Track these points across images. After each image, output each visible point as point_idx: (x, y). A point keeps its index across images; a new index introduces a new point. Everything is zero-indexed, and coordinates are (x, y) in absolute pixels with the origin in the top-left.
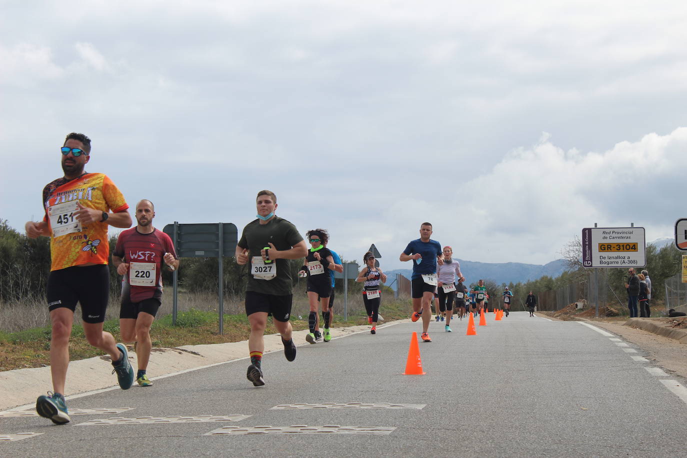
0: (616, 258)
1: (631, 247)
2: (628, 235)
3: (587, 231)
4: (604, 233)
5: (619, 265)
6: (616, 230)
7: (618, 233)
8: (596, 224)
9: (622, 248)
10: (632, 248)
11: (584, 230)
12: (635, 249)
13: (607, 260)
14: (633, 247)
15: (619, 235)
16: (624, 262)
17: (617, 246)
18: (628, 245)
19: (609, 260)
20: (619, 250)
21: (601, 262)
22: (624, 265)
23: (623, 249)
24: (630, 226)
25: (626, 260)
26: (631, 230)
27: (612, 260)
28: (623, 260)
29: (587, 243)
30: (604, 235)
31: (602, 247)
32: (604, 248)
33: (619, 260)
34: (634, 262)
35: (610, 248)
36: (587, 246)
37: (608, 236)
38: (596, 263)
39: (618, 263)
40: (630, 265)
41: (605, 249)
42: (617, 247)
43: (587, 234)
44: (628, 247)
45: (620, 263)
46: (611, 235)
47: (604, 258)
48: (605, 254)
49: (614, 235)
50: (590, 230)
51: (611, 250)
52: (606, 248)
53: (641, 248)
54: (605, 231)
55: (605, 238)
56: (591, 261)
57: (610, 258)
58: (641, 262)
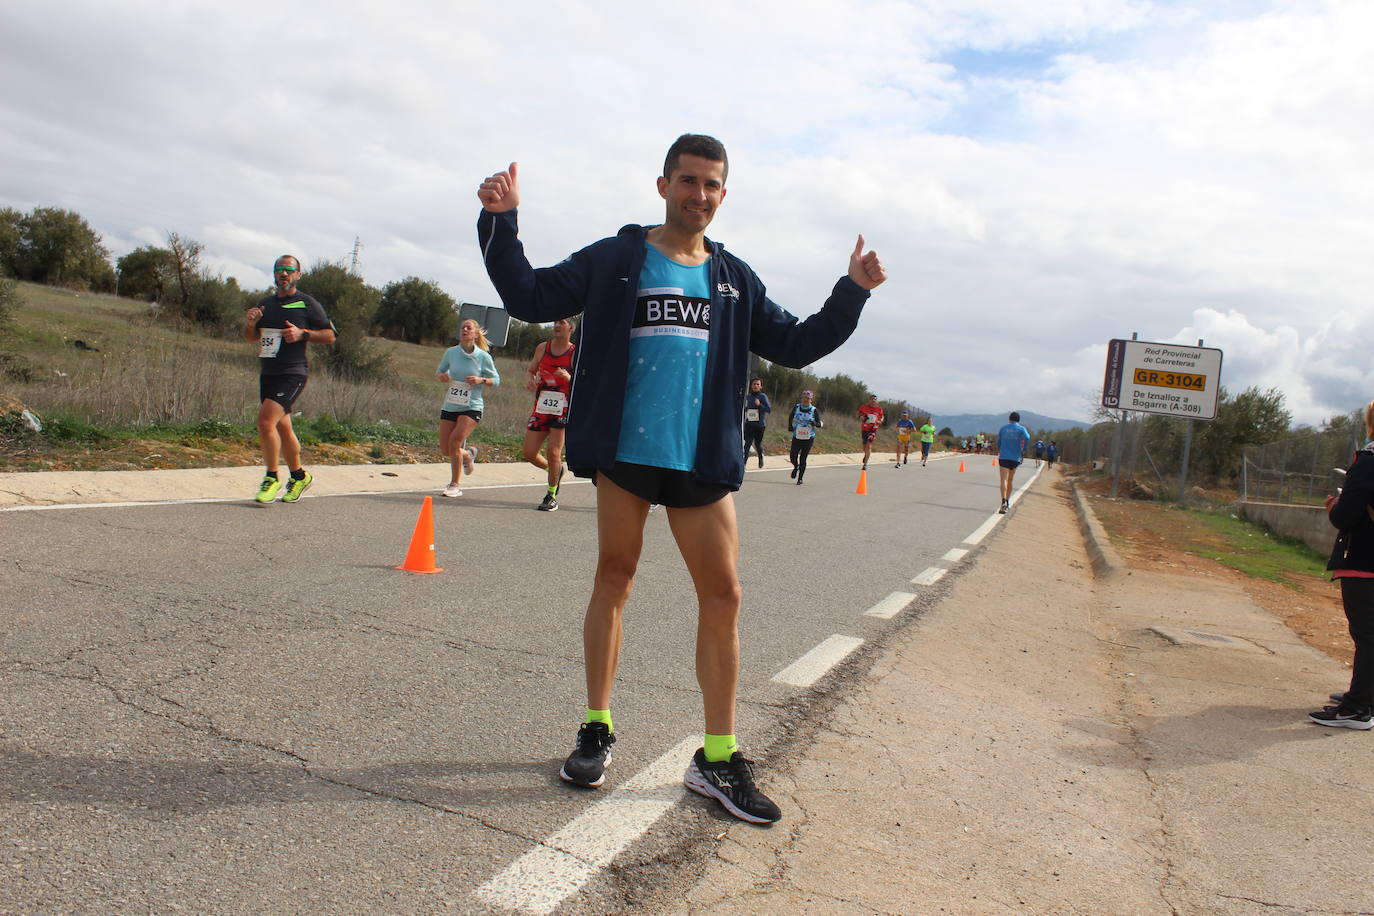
0: (1163, 398)
1: (1194, 381)
2: (1191, 360)
3: (1117, 345)
4: (1148, 350)
5: (1167, 411)
6: (1170, 349)
7: (1173, 354)
8: (1135, 335)
9: (1176, 381)
10: (1195, 384)
11: (1113, 343)
12: (1200, 386)
13: (1145, 399)
14: (1198, 383)
15: (1175, 359)
16: (1176, 407)
17: (1168, 376)
18: (1188, 377)
19: (1150, 400)
20: (1170, 384)
21: (1135, 402)
22: (1176, 411)
23: (1179, 384)
24: (1196, 345)
25: (1181, 404)
26: (1197, 352)
27: (1155, 401)
28: (1175, 402)
29: (1115, 366)
30: (1147, 355)
31: (1143, 374)
32: (1143, 377)
33: (1168, 403)
34: (1195, 408)
35: (1155, 379)
36: (1114, 371)
37: (1154, 357)
38: (1126, 401)
39: (1164, 406)
40: (1187, 413)
41: (1145, 380)
42: (1167, 379)
43: (1117, 349)
44: (1187, 381)
45: (1168, 407)
46: (1160, 356)
47: (1142, 395)
48: (1145, 389)
49: (1165, 357)
50: (1123, 343)
51: (1155, 381)
52: (1148, 379)
53: (1210, 385)
54: (1151, 349)
55: (1149, 360)
56: (1118, 397)
57: (1151, 396)
58: (1208, 412)
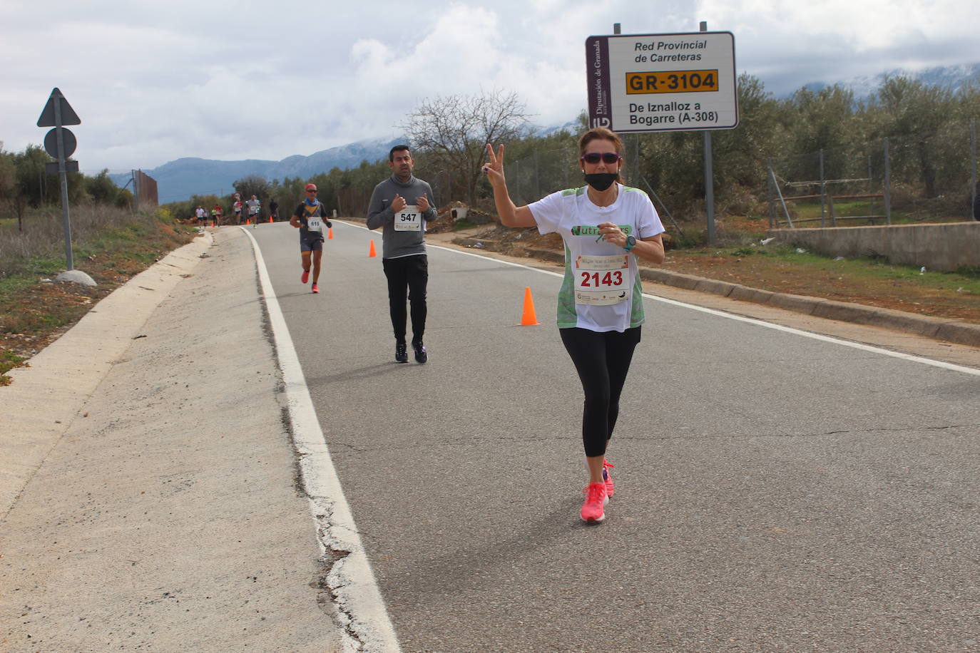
0: (668, 108)
1: (703, 80)
2: (696, 52)
3: (597, 44)
4: (638, 46)
5: (676, 125)
6: (666, 40)
7: (671, 46)
8: (617, 27)
9: (680, 82)
10: (705, 84)
11: (591, 42)
12: (712, 84)
13: (646, 114)
14: (707, 81)
15: (675, 52)
16: (687, 117)
17: (670, 78)
18: (695, 74)
19: (653, 114)
20: (673, 88)
21: (633, 120)
22: (686, 124)
23: (685, 86)
24: (698, 30)
25: (692, 112)
26: (701, 39)
27: (659, 114)
28: (684, 112)
29: (599, 73)
30: (639, 53)
31: (635, 81)
32: (638, 83)
33: (676, 113)
34: (711, 116)
35: (653, 83)
36: (599, 81)
37: (647, 54)
38: (621, 121)
39: (671, 119)
40: (702, 124)
41: (641, 88)
42: (670, 82)
43: (597, 50)
44: (695, 81)
45: (677, 119)
46: (655, 51)
47: (641, 109)
48: (643, 99)
49: (663, 52)
50: (604, 40)
51: (655, 88)
52: (645, 85)
53: (725, 82)
54: (643, 43)
55: (641, 59)
56: (609, 116)
57: (653, 108)
58: (727, 117)
